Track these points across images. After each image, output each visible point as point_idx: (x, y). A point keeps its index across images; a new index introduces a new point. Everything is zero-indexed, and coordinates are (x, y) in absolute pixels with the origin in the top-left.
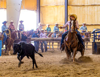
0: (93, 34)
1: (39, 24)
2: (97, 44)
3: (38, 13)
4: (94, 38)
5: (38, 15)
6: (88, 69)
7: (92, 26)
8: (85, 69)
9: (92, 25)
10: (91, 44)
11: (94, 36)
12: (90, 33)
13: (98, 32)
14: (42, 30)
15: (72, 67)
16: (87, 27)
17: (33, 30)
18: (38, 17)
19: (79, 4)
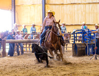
0: (73, 35)
1: (15, 25)
2: (78, 46)
3: (13, 13)
4: (74, 39)
5: (13, 15)
6: (68, 73)
7: (72, 27)
8: (64, 73)
9: (72, 25)
10: (71, 46)
11: (74, 37)
12: (69, 34)
13: (78, 33)
14: (18, 31)
15: (51, 71)
16: (66, 27)
17: (7, 32)
18: (13, 17)
19: (57, 3)
